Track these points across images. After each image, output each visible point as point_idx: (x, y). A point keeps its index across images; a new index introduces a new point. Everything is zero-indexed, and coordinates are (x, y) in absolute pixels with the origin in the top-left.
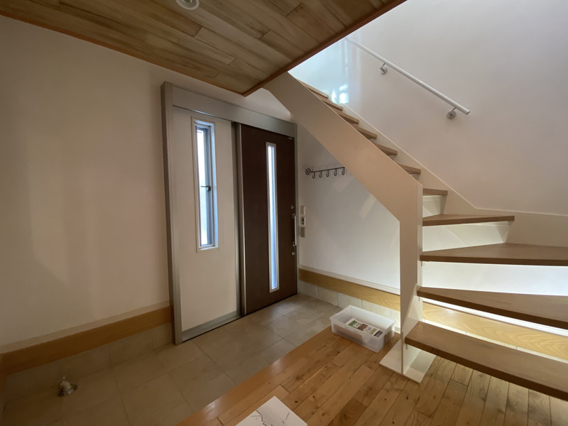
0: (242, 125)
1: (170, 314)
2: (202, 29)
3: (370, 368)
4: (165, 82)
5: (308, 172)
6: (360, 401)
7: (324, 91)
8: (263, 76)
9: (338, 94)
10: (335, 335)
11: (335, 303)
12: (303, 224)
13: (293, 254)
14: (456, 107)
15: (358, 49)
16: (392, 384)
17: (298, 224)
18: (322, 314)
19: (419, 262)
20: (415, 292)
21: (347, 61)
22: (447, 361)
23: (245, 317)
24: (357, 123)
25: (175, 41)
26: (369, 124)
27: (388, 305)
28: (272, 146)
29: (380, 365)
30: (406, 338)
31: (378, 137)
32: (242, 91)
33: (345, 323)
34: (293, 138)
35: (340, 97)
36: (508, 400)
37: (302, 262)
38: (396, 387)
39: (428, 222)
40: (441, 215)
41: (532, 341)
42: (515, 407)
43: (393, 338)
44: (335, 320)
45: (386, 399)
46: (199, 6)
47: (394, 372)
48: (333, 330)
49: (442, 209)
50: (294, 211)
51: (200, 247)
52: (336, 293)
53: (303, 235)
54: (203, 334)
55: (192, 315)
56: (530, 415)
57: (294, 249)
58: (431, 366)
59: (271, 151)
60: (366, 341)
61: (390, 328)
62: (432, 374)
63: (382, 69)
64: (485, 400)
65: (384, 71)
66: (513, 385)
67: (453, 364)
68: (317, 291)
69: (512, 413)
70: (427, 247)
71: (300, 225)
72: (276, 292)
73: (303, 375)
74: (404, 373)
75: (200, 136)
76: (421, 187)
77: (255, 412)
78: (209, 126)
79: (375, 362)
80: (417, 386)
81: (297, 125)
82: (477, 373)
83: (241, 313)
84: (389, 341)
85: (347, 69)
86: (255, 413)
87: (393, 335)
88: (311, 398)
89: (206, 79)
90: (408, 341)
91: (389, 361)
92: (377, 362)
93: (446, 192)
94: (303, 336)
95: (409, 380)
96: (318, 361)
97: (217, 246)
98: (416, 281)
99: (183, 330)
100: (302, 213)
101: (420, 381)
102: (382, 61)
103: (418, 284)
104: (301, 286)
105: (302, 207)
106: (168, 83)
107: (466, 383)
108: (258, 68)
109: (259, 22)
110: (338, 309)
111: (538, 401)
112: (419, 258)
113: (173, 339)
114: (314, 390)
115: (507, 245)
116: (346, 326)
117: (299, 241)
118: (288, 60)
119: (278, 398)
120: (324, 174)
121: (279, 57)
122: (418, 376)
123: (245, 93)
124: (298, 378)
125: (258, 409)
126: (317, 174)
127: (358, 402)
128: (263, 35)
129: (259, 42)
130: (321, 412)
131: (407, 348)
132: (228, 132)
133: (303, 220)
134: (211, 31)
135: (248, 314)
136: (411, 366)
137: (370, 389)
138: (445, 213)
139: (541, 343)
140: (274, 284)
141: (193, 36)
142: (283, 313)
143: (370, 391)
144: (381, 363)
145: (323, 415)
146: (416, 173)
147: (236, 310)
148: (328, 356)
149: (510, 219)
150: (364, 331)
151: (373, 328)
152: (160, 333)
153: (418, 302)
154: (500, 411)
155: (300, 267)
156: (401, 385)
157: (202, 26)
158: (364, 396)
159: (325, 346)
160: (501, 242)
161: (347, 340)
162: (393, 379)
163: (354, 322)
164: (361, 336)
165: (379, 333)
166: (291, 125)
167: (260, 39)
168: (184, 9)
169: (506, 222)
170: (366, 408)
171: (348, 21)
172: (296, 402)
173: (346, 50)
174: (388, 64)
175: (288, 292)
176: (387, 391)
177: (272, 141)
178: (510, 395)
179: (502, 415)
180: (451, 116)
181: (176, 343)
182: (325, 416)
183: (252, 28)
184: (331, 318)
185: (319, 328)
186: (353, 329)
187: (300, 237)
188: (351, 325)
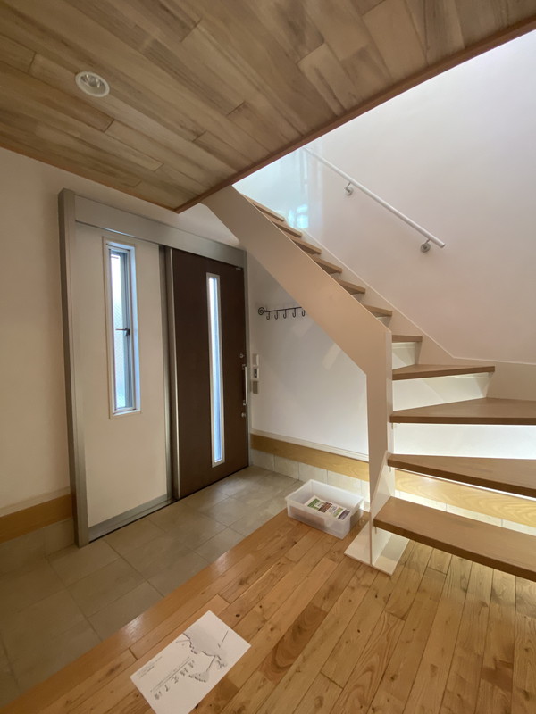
0: (174, 249)
1: (70, 505)
2: (115, 123)
3: (333, 560)
4: (63, 190)
5: (261, 311)
6: (319, 606)
7: (279, 212)
8: (201, 189)
9: (297, 216)
10: (292, 519)
11: (295, 476)
12: (256, 377)
13: (243, 415)
14: (430, 239)
15: (319, 164)
16: (359, 579)
17: (249, 378)
18: (280, 491)
19: (389, 424)
20: (385, 461)
21: (306, 176)
22: (422, 546)
23: (178, 502)
24: (319, 254)
25: (78, 135)
26: (333, 256)
27: (357, 476)
28: (214, 278)
29: (345, 556)
30: (374, 520)
31: (344, 272)
32: (174, 207)
33: (303, 503)
34: (242, 269)
35: (299, 220)
36: (493, 589)
37: (255, 425)
38: (363, 582)
39: (399, 376)
40: (416, 365)
41: (519, 512)
42: (501, 597)
43: (361, 519)
44: (293, 501)
45: (350, 601)
46: (110, 93)
47: (362, 563)
48: (289, 514)
49: (417, 357)
50: (244, 361)
51: (114, 411)
52: (296, 463)
53: (256, 391)
54: (119, 528)
55: (102, 505)
56: (518, 606)
57: (245, 409)
58: (405, 551)
59: (213, 285)
60: (328, 525)
61: (358, 506)
62: (405, 562)
63: (347, 189)
64: (466, 591)
65: (350, 192)
66: (497, 572)
67: (429, 548)
68: (272, 462)
69: (498, 606)
70: (399, 405)
71: (252, 378)
72: (220, 466)
73: (248, 578)
74: (373, 563)
75: (116, 263)
76: (389, 333)
77: (182, 635)
78: (129, 250)
79: (339, 552)
80: (388, 579)
81: (246, 252)
82: (456, 558)
83: (173, 496)
84: (356, 523)
85: (306, 186)
86: (182, 637)
87: (362, 514)
88: (257, 609)
89: (126, 188)
90: (378, 524)
91: (355, 550)
92: (341, 552)
93: (421, 337)
94: (253, 523)
95: (379, 571)
96: (269, 557)
97: (139, 410)
98: (386, 447)
99: (89, 526)
100: (255, 362)
101: (391, 573)
102: (346, 179)
103: (389, 450)
104: (254, 456)
105: (255, 356)
106: (68, 190)
107: (445, 571)
108: (193, 178)
109: (192, 120)
110: (299, 483)
111: (526, 589)
112: (388, 418)
113: (76, 538)
114: (261, 597)
115: (488, 400)
116: (304, 507)
117: (251, 399)
118: (233, 171)
119: (214, 612)
120: (281, 314)
121: (219, 167)
122: (389, 566)
123: (178, 210)
124: (242, 583)
125: (187, 631)
126: (272, 314)
127: (315, 607)
128: (198, 136)
129: (194, 146)
130: (270, 627)
131: (376, 532)
132: (154, 258)
133: (255, 371)
134: (127, 126)
135: (181, 498)
136: (382, 554)
137: (332, 588)
138: (420, 363)
139: (530, 515)
140: (218, 456)
141: (103, 132)
142: (229, 493)
143: (332, 591)
144: (346, 552)
145: (272, 630)
146: (386, 315)
147: (166, 493)
148: (282, 548)
149: (491, 370)
150: (328, 513)
151: (338, 507)
152: (55, 533)
153: (389, 473)
154: (484, 604)
155: (252, 432)
156: (369, 579)
157: (114, 120)
158: (325, 598)
159: (279, 536)
160: (481, 397)
161: (306, 525)
162: (360, 573)
163: (316, 501)
164: (323, 520)
165: (346, 513)
166: (240, 252)
167: (194, 141)
168: (88, 95)
169: (485, 374)
170: (326, 614)
171: (304, 129)
172: (237, 616)
173: (305, 162)
174: (354, 184)
175: (237, 465)
176: (353, 588)
177: (214, 272)
178: (495, 583)
179: (487, 609)
180: (425, 249)
181: (80, 544)
182: (275, 631)
183: (182, 127)
184: (287, 498)
185: (274, 510)
186: (314, 511)
187: (252, 393)
188: (311, 505)
